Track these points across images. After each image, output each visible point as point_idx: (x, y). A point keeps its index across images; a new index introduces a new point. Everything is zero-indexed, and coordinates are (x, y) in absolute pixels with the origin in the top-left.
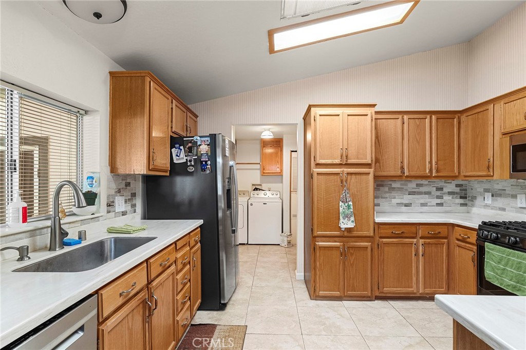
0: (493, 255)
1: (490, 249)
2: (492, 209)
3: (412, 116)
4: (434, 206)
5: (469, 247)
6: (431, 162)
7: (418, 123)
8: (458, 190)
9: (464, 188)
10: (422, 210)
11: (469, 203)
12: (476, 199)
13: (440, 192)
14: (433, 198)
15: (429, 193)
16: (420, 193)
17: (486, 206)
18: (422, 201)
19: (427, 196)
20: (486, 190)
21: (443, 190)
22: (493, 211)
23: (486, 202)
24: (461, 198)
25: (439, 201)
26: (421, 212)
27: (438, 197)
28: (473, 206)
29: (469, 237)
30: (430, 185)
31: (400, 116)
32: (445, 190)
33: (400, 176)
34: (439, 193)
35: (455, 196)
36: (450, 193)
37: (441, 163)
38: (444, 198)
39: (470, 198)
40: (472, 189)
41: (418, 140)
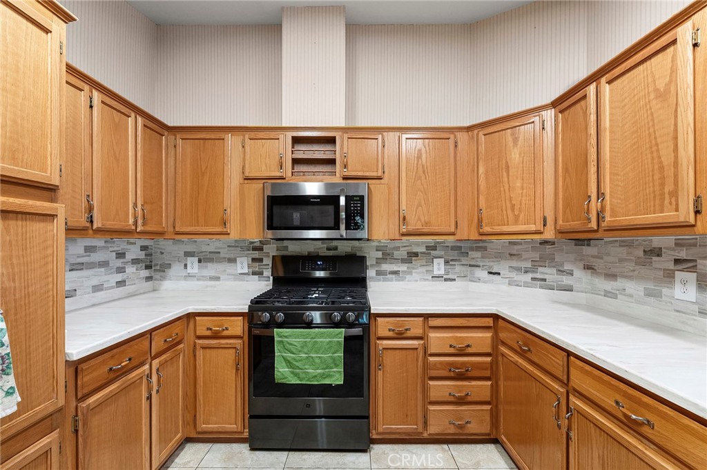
0: (291, 344)
1: (286, 337)
2: (198, 280)
3: (108, 101)
4: (112, 288)
5: (227, 344)
6: (135, 205)
7: (117, 121)
8: (142, 255)
9: (149, 251)
10: (95, 301)
11: (157, 276)
12: (170, 268)
13: (122, 260)
14: (111, 273)
15: (105, 264)
16: (91, 266)
17: (189, 276)
18: (95, 282)
19: (103, 270)
20: (188, 254)
21: (124, 257)
22: (200, 283)
23: (189, 270)
24: (148, 267)
25: (119, 277)
26: (94, 305)
27: (121, 270)
28: (163, 278)
29: (227, 329)
30: (107, 248)
31: (87, 88)
32: (129, 257)
33: (85, 229)
34: (119, 263)
35: (139, 266)
36: (135, 261)
37: (147, 207)
38: (127, 270)
39: (158, 268)
40: (162, 253)
41: (118, 156)
